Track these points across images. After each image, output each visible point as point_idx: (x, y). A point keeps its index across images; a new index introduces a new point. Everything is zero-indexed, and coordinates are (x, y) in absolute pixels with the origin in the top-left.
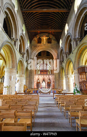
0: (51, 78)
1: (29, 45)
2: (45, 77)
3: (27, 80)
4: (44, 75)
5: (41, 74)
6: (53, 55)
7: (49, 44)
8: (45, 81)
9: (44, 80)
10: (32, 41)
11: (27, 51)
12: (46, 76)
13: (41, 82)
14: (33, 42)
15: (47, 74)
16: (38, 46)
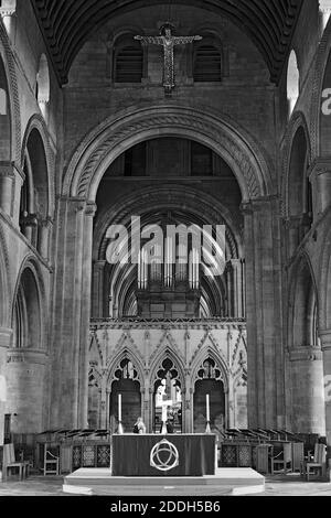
0: (222, 345)
1: (44, 95)
2: (180, 344)
3: (33, 368)
4: (165, 322)
5: (146, 314)
6: (236, 170)
7: (207, 86)
8: (174, 374)
9: (167, 364)
10: (75, 66)
11: (34, 140)
12: (187, 336)
13: (147, 384)
14: (78, 71)
15: (193, 319)
16: (122, 106)
